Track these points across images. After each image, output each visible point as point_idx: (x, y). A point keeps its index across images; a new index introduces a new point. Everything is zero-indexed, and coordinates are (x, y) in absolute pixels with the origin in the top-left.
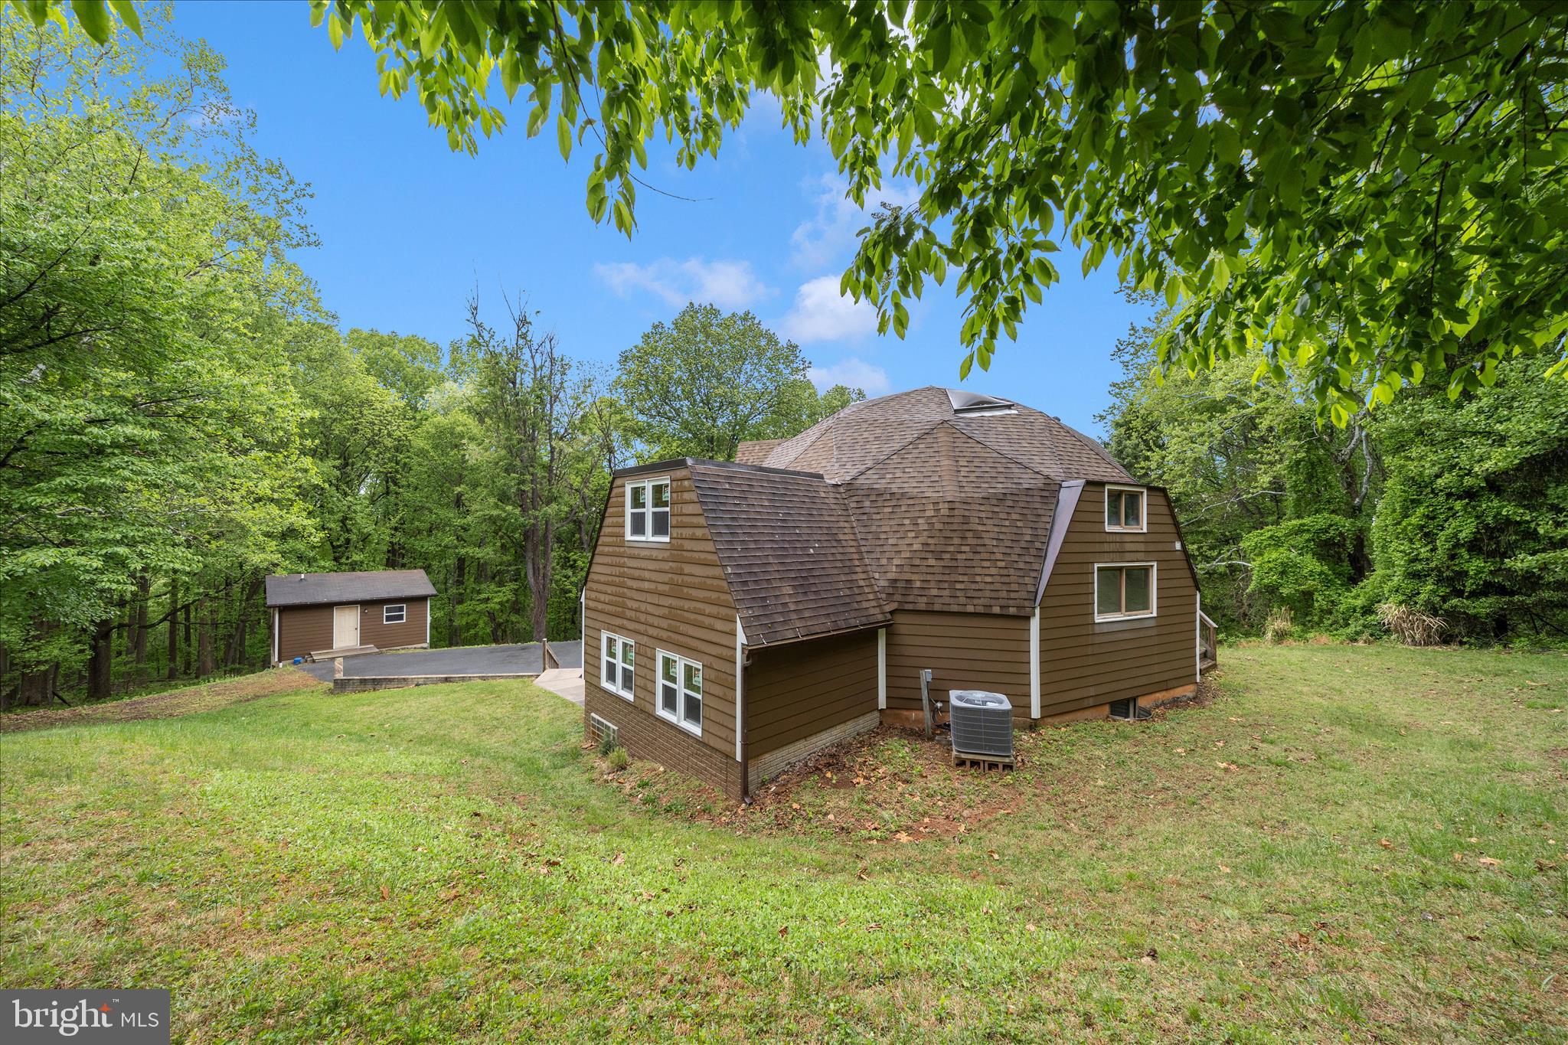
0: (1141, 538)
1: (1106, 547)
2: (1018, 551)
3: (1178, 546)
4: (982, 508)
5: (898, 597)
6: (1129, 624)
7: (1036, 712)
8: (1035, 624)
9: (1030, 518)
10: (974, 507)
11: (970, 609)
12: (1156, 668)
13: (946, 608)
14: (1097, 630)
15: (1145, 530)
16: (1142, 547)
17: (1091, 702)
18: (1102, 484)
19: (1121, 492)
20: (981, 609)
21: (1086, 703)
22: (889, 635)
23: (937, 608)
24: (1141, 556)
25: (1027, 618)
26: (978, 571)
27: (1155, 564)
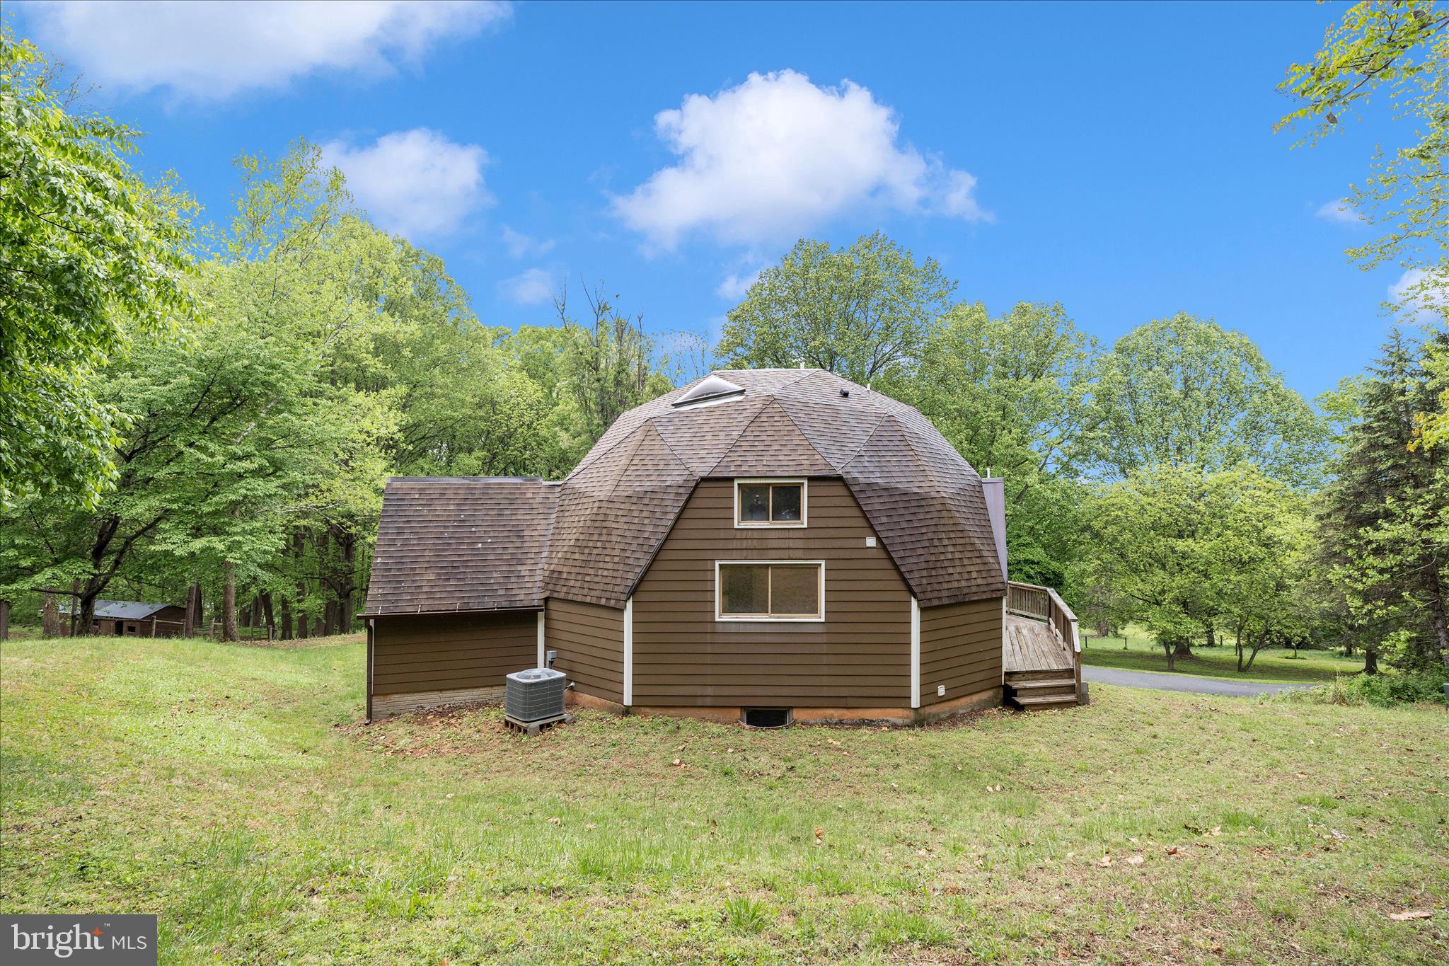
0: (800, 534)
1: (735, 544)
2: (634, 547)
3: (871, 542)
4: (623, 506)
5: (551, 587)
6: (778, 626)
7: (628, 700)
8: (628, 616)
9: (658, 515)
10: (617, 505)
11: (588, 600)
12: (825, 681)
13: (575, 598)
14: (720, 629)
15: (805, 526)
16: (800, 544)
17: (708, 701)
18: (731, 479)
19: (769, 484)
20: (594, 601)
21: (699, 702)
22: (547, 619)
23: (570, 597)
24: (799, 553)
25: (621, 611)
26: (601, 565)
27: (823, 563)
